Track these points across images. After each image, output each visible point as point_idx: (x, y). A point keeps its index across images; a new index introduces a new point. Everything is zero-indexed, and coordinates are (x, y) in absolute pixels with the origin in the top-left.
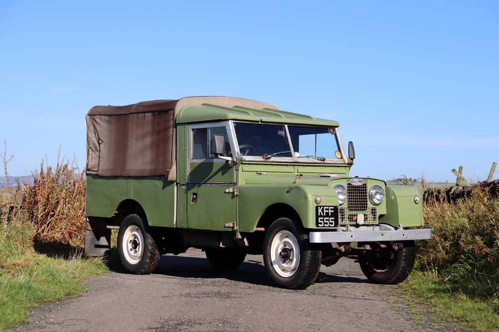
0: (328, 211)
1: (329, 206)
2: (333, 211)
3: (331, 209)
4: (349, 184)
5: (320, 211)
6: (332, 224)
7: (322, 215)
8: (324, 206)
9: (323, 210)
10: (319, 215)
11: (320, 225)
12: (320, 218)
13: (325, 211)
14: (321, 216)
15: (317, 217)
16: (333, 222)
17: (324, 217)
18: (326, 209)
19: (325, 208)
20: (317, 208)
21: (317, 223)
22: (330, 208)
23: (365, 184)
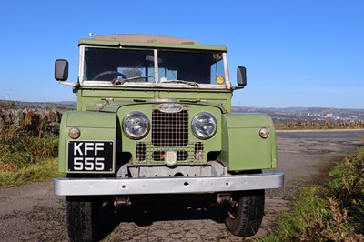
0: (92, 149)
1: (94, 142)
2: (102, 149)
3: (98, 147)
4: (156, 111)
5: (77, 148)
6: (100, 166)
7: (81, 154)
8: (84, 143)
9: (82, 148)
10: (75, 153)
11: (75, 168)
12: (75, 159)
13: (86, 149)
14: (78, 155)
15: (71, 156)
16: (102, 164)
17: (84, 156)
18: (88, 146)
19: (86, 144)
20: (71, 145)
21: (71, 166)
22: (96, 144)
23: (186, 111)
